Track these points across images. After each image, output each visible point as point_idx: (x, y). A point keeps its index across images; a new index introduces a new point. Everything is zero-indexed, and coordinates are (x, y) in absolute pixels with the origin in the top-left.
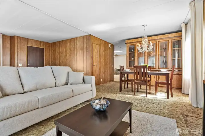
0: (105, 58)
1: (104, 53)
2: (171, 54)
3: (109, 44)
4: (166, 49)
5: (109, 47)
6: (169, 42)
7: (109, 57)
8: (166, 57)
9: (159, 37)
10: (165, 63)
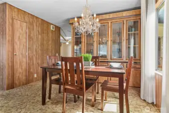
0: (42, 44)
1: (40, 36)
2: (126, 40)
3: (52, 26)
4: (119, 34)
5: (52, 29)
6: (124, 23)
7: (50, 42)
8: (120, 43)
9: (111, 16)
10: (119, 52)
